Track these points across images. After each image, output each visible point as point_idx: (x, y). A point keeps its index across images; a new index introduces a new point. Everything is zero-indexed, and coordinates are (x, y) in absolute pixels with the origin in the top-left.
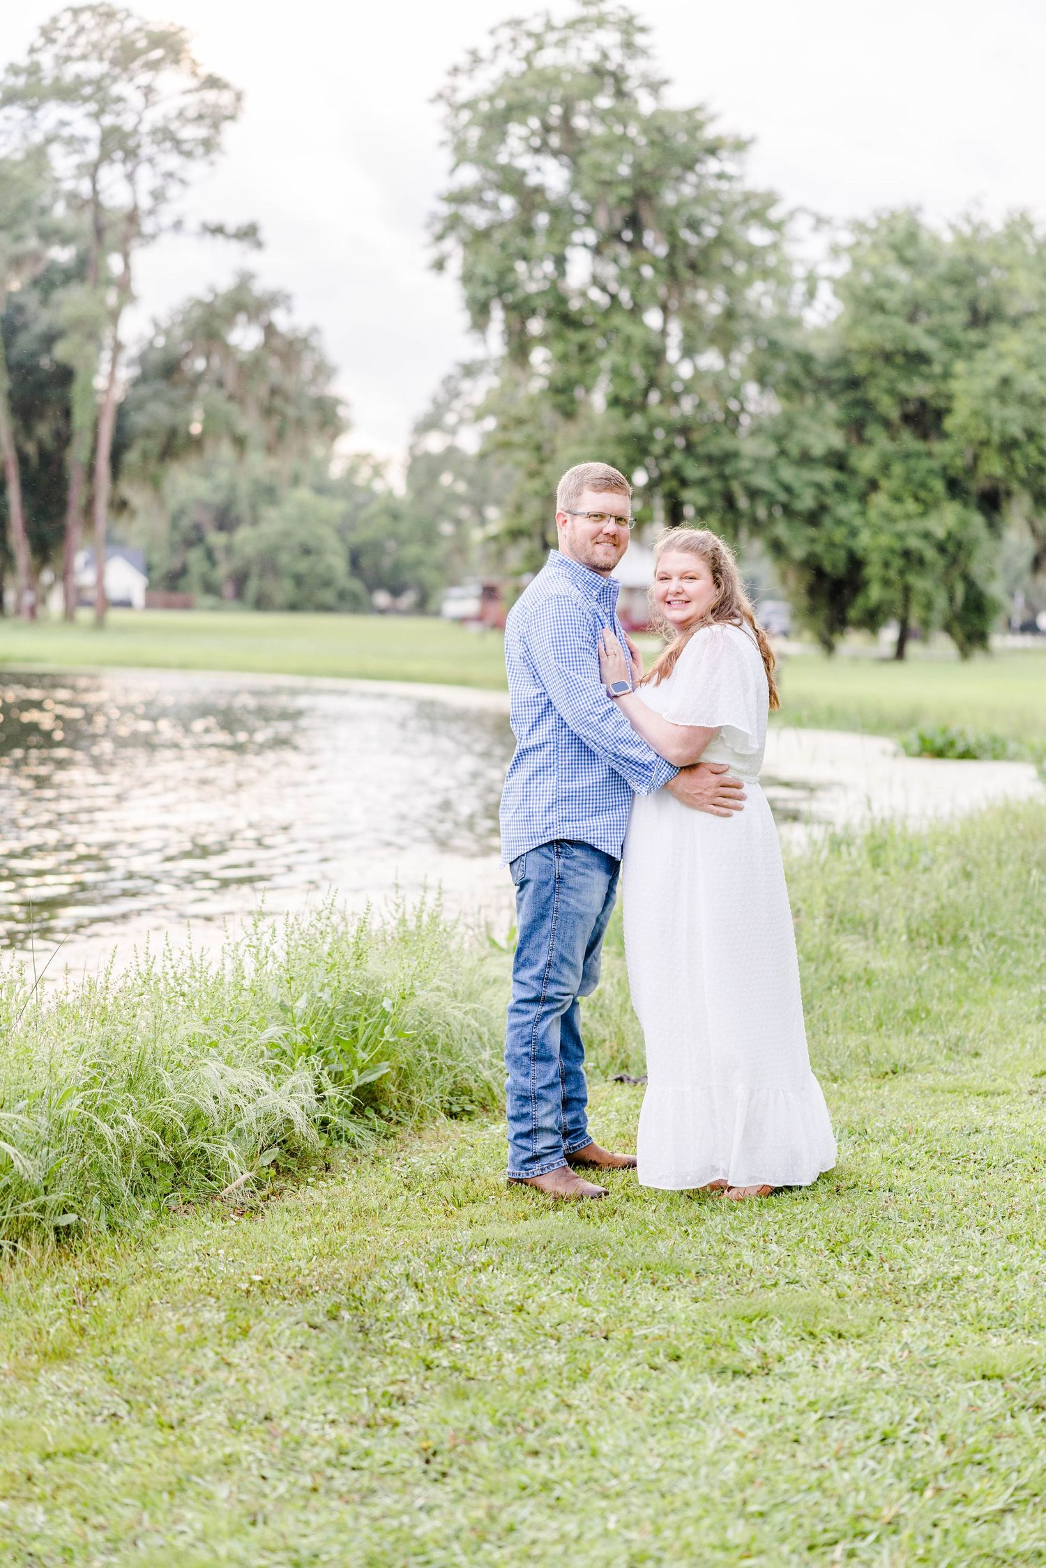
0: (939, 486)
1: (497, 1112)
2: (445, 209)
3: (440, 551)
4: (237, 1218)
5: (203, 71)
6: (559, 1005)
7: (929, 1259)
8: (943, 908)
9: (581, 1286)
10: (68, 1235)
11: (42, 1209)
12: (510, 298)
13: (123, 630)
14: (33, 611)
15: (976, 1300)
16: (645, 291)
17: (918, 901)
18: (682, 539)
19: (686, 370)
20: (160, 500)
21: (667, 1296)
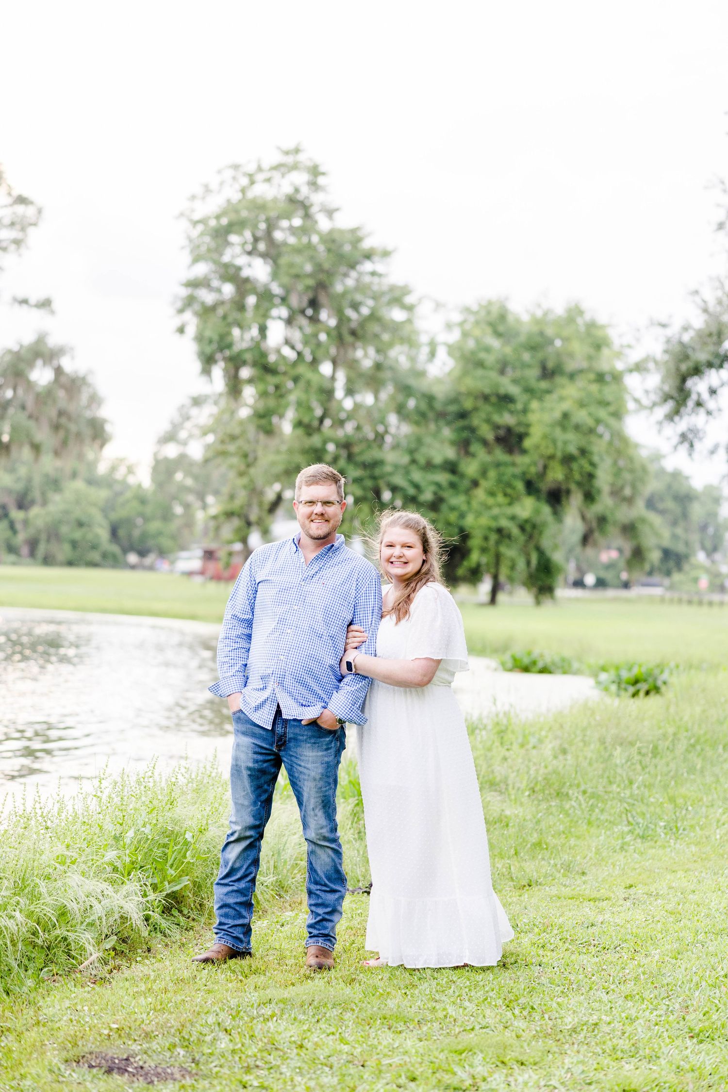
0: (520, 486)
1: (261, 913)
2: (184, 292)
3: (174, 526)
4: (92, 985)
5: (16, 193)
7: (574, 1012)
8: (550, 773)
9: (340, 1030)
12: (227, 353)
15: (611, 1039)
16: (321, 350)
17: (533, 769)
19: (348, 404)
21: (401, 1037)
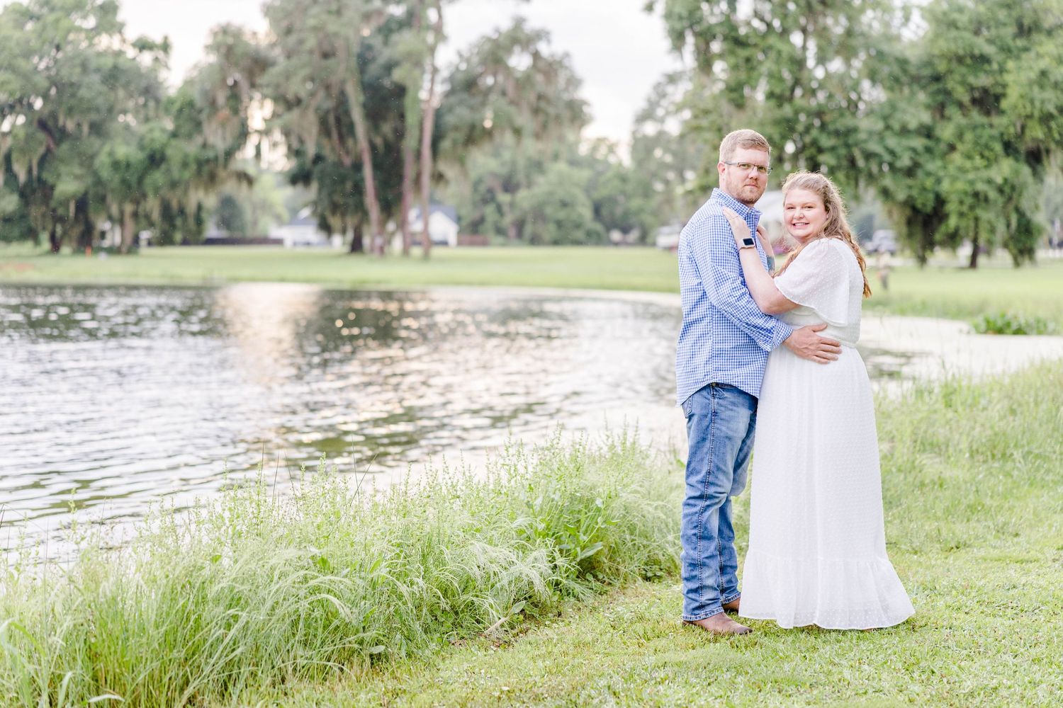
0: (998, 147)
3: (655, 202)
4: (495, 649)
6: (717, 500)
7: (976, 675)
8: (996, 434)
9: (729, 693)
10: (379, 660)
11: (361, 643)
12: (697, 28)
13: (442, 260)
14: (382, 250)
15: (1008, 703)
16: (790, 21)
17: (978, 429)
18: (803, 180)
19: (820, 73)
20: (465, 173)
21: (789, 701)
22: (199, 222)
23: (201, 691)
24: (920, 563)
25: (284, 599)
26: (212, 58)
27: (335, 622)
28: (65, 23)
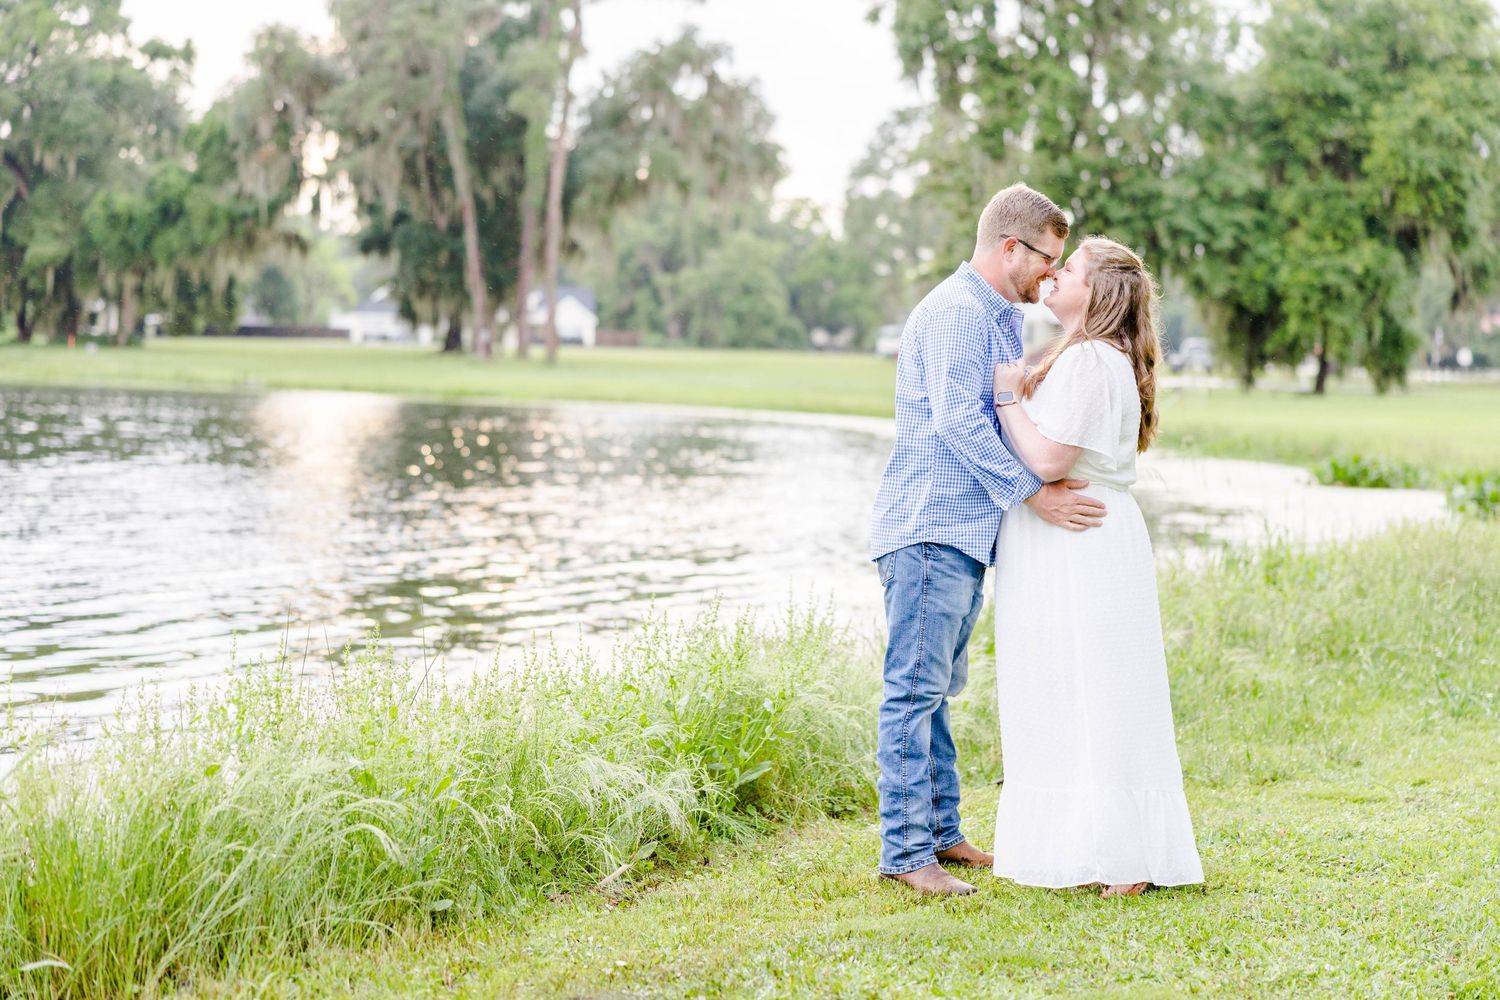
0: (1358, 225)
3: (879, 287)
4: (611, 908)
6: (929, 703)
7: (1287, 957)
8: (1335, 624)
9: (937, 976)
10: (443, 919)
11: (418, 895)
12: (940, 47)
13: (573, 366)
14: (488, 348)
16: (1071, 38)
17: (1310, 616)
19: (1110, 114)
20: (608, 242)
21: (1020, 990)
22: (230, 303)
23: (186, 958)
24: (1220, 799)
25: (310, 831)
26: (254, 72)
27: (383, 865)
28: (45, 17)
